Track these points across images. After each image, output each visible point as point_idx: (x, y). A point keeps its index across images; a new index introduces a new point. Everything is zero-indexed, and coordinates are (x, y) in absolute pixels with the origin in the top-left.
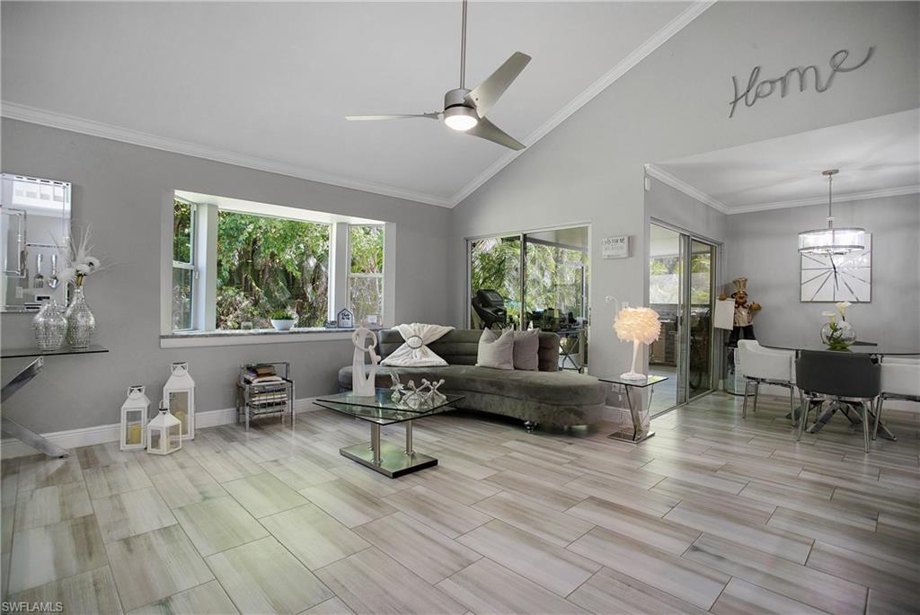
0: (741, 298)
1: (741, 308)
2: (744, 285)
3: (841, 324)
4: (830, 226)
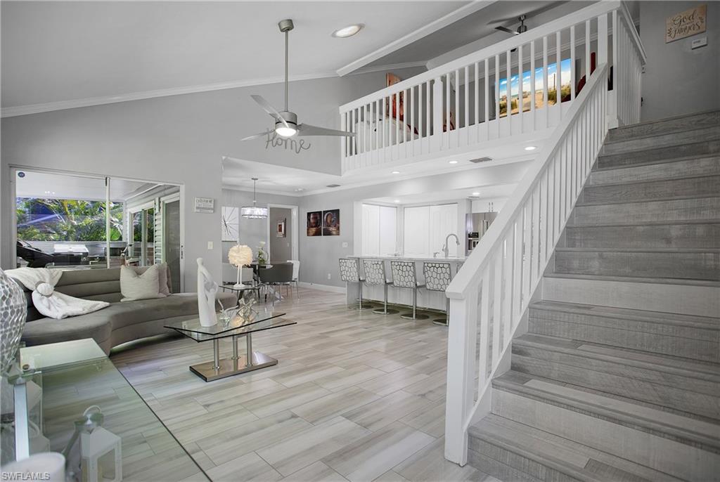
4: (255, 205)
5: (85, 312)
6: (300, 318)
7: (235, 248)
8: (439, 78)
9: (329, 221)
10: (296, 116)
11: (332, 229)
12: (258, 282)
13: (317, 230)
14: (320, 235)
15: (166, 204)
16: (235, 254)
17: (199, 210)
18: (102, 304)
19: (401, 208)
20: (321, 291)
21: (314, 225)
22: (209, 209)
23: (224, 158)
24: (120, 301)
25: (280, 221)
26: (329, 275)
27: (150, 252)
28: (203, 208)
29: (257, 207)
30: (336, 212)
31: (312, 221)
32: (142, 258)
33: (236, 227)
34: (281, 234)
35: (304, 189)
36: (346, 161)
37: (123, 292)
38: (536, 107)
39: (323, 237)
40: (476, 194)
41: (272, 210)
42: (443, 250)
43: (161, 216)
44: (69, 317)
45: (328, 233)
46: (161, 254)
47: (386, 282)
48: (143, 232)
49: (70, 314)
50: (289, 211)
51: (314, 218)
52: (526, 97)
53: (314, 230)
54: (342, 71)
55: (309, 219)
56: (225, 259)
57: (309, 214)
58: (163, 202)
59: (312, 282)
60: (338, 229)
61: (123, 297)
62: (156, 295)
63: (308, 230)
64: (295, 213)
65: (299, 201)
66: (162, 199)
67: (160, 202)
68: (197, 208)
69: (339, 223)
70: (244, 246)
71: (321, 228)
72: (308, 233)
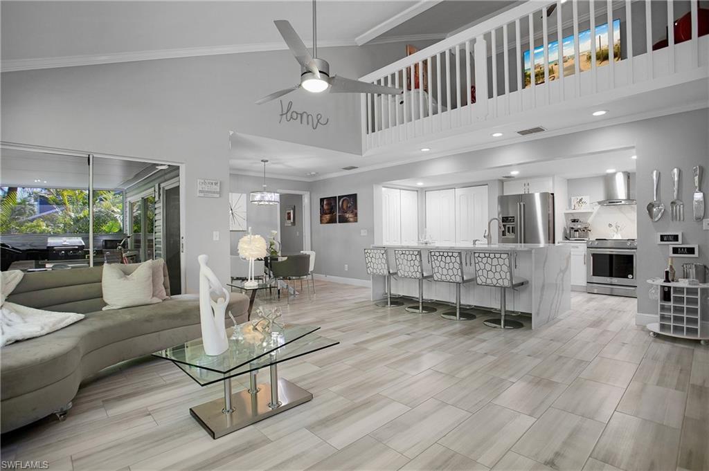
4: (265, 190)
5: (44, 332)
6: (322, 321)
7: (246, 238)
8: (482, 36)
10: (328, 65)
11: (348, 215)
12: (270, 276)
13: (331, 216)
14: (336, 222)
15: (166, 190)
16: (246, 247)
17: (202, 195)
18: (73, 317)
19: (422, 192)
20: (339, 284)
21: (328, 212)
22: (214, 192)
23: (231, 133)
24: (101, 310)
25: (290, 207)
26: (346, 266)
27: (150, 244)
28: (207, 192)
29: (268, 192)
30: (354, 197)
31: (325, 207)
32: (142, 250)
33: (244, 215)
34: (289, 223)
35: (317, 173)
36: (367, 138)
37: (106, 298)
38: (581, 71)
39: (338, 225)
40: (514, 173)
41: (281, 196)
42: (485, 237)
43: (161, 205)
44: (17, 341)
45: (343, 220)
46: (161, 246)
47: (423, 275)
48: (143, 223)
49: (20, 338)
50: (300, 197)
51: (328, 204)
52: (566, 61)
53: (328, 217)
54: (361, 40)
55: (322, 206)
56: (234, 251)
57: (322, 200)
58: (163, 188)
59: (326, 274)
61: (106, 304)
62: (149, 300)
63: (321, 217)
64: (306, 200)
65: (311, 186)
66: (162, 185)
67: (159, 188)
68: (201, 191)
69: (356, 209)
70: (257, 236)
71: (336, 214)
72: (321, 221)
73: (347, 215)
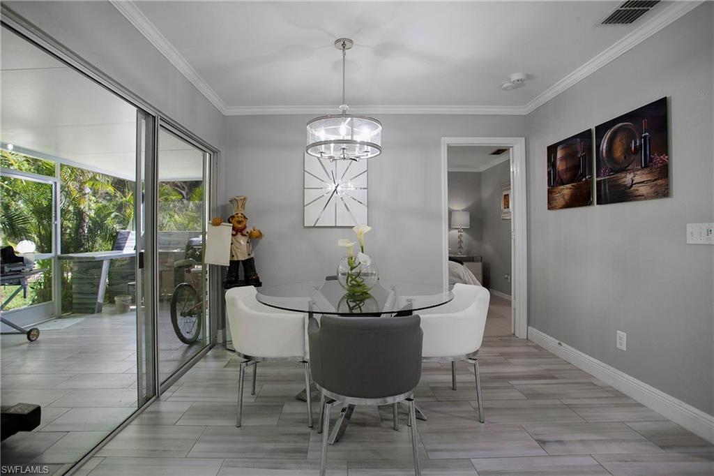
0: (239, 222)
1: (239, 235)
2: (243, 205)
3: (362, 257)
9: (618, 153)
11: (632, 177)
13: (576, 188)
14: (590, 204)
21: (565, 177)
31: (560, 166)
33: (363, 195)
39: (597, 209)
45: (617, 195)
51: (566, 157)
53: (566, 190)
55: (552, 164)
57: (552, 150)
60: (664, 172)
63: (550, 192)
71: (590, 182)
72: (549, 202)
73: (628, 178)
